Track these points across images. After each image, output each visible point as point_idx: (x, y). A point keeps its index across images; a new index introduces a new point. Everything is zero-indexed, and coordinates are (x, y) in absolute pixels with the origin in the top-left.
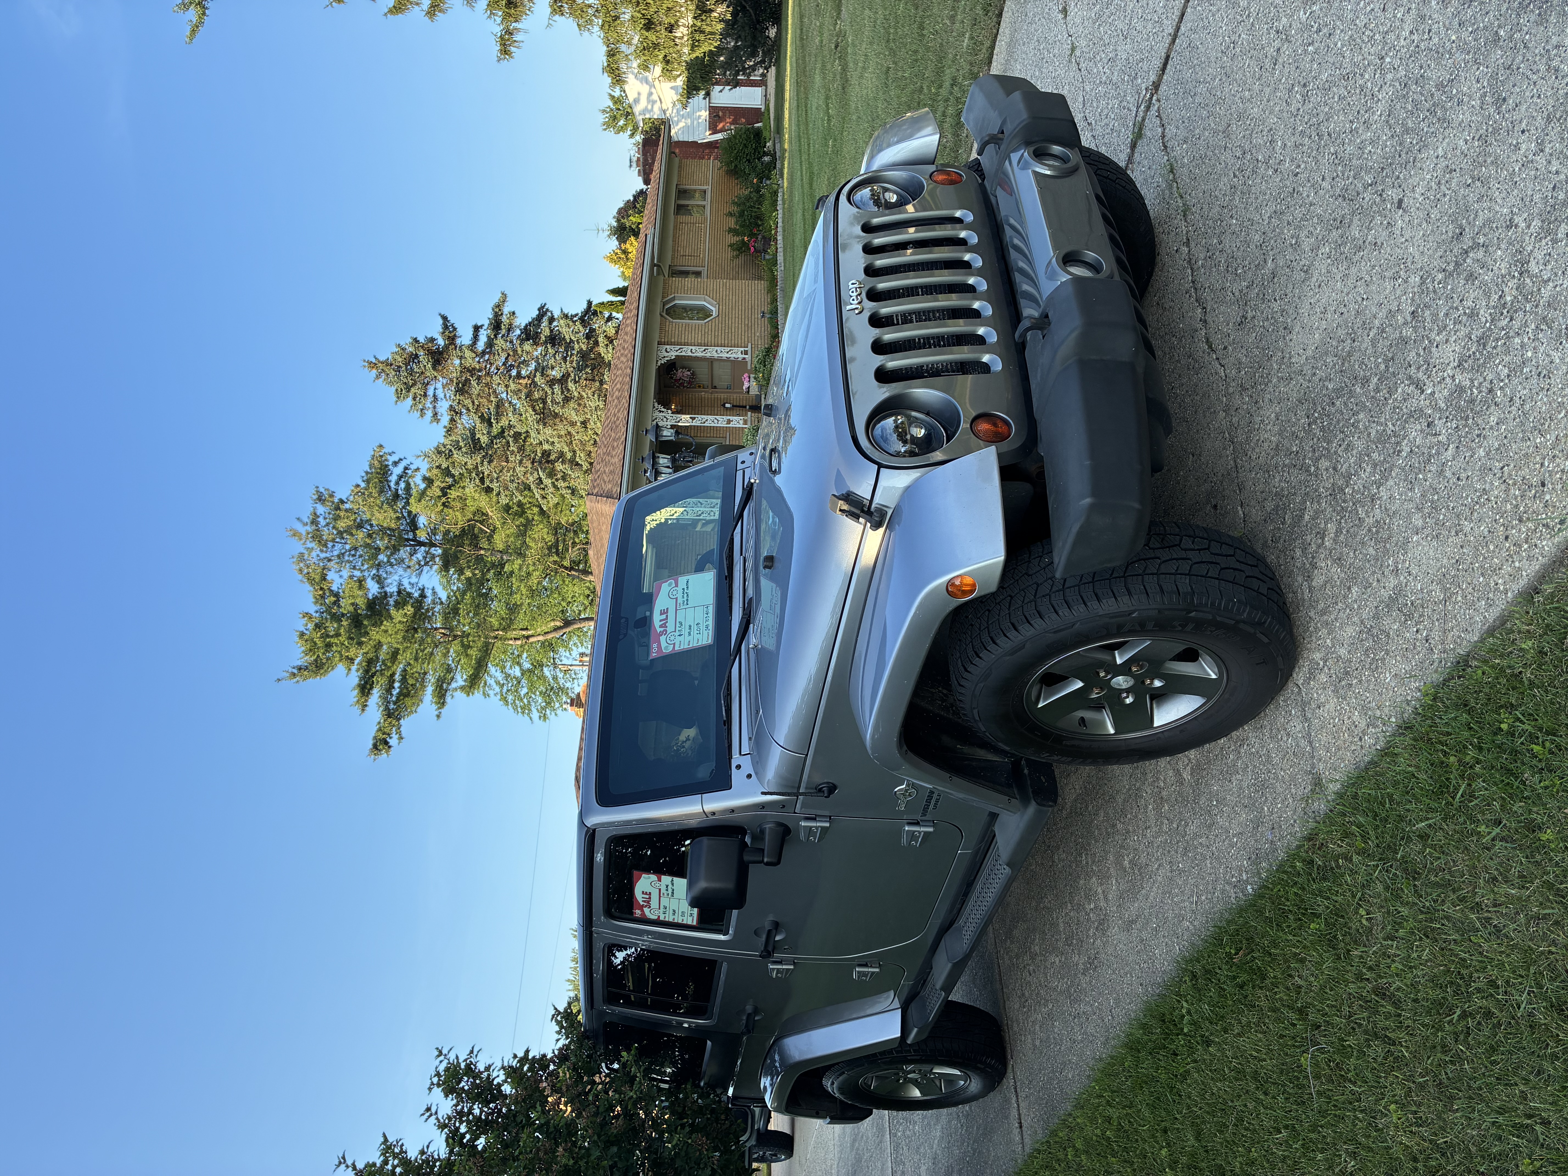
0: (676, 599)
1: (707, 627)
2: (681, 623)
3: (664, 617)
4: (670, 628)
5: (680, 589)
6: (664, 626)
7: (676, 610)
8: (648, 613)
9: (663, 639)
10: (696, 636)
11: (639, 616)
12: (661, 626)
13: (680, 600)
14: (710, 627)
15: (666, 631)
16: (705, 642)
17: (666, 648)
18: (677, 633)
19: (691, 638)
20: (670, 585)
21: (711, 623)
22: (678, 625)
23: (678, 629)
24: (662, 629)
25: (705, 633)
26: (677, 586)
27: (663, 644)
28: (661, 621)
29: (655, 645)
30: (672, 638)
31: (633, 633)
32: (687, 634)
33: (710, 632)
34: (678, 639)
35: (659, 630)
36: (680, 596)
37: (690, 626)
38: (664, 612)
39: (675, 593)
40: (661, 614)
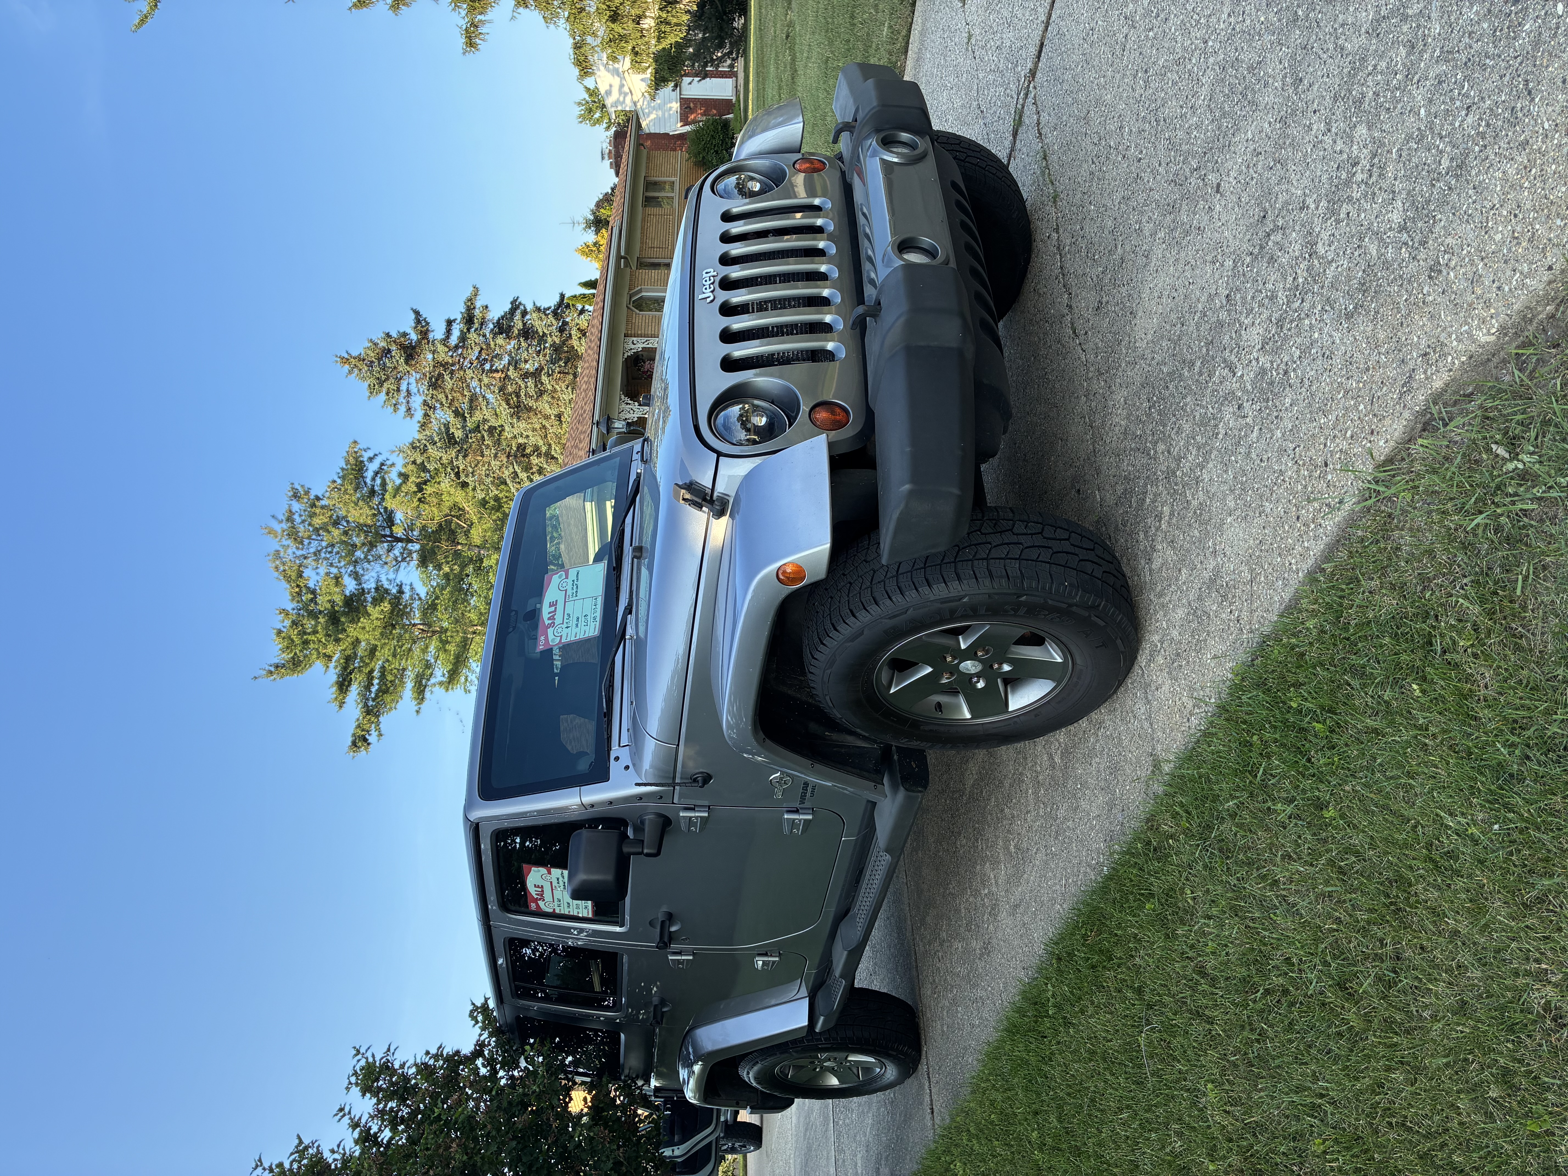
0: (566, 590)
1: (595, 618)
2: (569, 615)
3: (553, 609)
4: (558, 619)
5: (570, 581)
6: (552, 618)
7: (565, 602)
8: (538, 606)
9: (550, 631)
10: (583, 628)
11: (529, 608)
12: (549, 619)
13: (569, 592)
14: (598, 619)
15: (554, 623)
16: (591, 634)
17: (553, 639)
18: (565, 625)
19: (578, 630)
20: (560, 577)
21: (598, 614)
22: (566, 617)
23: (565, 621)
24: (550, 622)
25: (593, 625)
26: (567, 577)
27: (551, 636)
28: (550, 613)
29: (542, 638)
30: (560, 630)
31: (522, 626)
32: (574, 626)
33: (598, 624)
34: (566, 631)
35: (547, 622)
36: (569, 587)
37: (578, 619)
38: (553, 604)
39: (564, 585)
40: (550, 606)
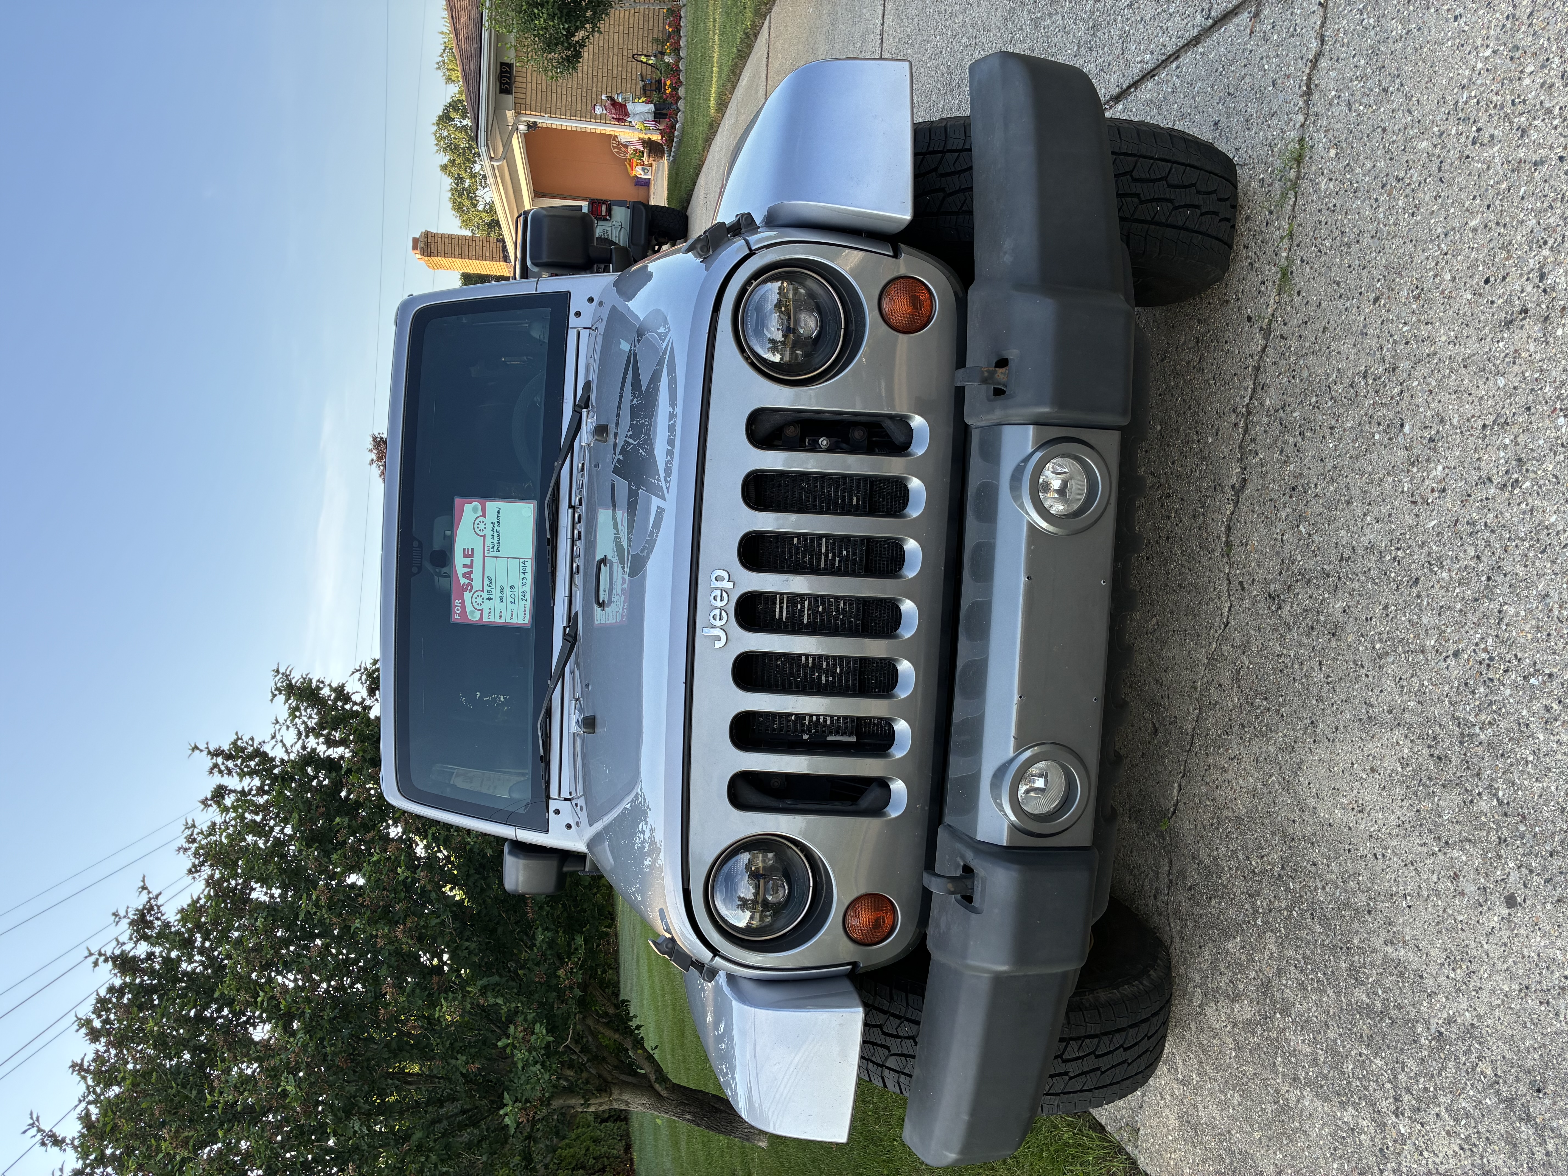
0: (484, 536)
1: (524, 594)
2: (490, 580)
3: (467, 561)
4: (477, 584)
5: (488, 520)
6: (468, 576)
7: (484, 556)
8: (447, 546)
9: (467, 595)
10: (511, 607)
11: (437, 545)
12: (465, 575)
13: (489, 541)
14: (528, 596)
15: (471, 585)
16: (520, 621)
17: (472, 612)
18: (485, 595)
19: (503, 607)
20: (475, 510)
21: (528, 588)
22: (486, 582)
23: (486, 588)
24: (467, 581)
25: (522, 604)
26: (484, 515)
27: (469, 608)
28: (465, 566)
29: (458, 603)
30: (479, 600)
31: (430, 569)
32: (498, 600)
33: (528, 603)
34: (487, 605)
35: (463, 581)
36: (488, 532)
37: (502, 588)
38: (469, 554)
39: (482, 526)
40: (465, 556)
